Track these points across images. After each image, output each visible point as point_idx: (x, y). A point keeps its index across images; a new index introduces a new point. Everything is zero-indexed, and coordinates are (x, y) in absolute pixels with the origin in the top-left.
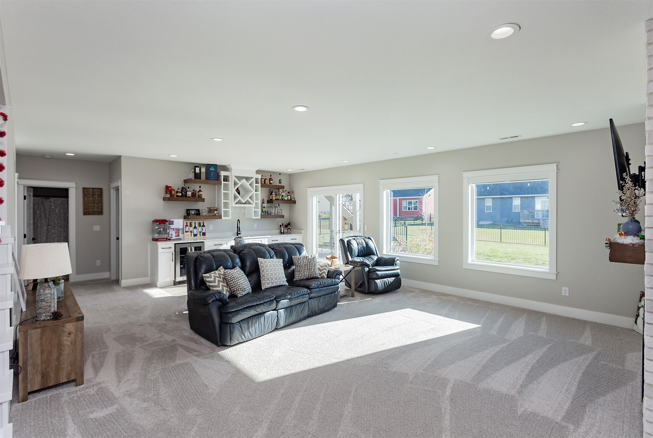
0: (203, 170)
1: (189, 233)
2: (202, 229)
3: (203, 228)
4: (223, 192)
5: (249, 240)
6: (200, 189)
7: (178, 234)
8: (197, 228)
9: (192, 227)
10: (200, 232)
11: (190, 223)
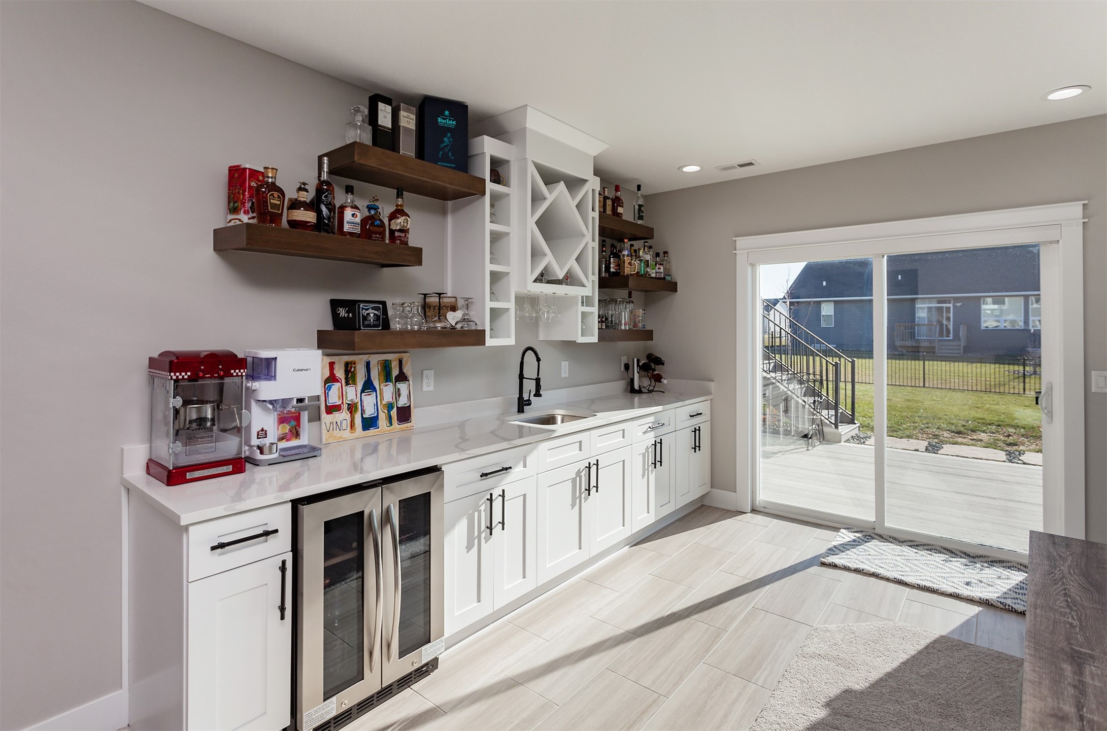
0: (408, 120)
1: (343, 416)
2: (398, 393)
3: (399, 385)
4: (489, 227)
5: (592, 432)
6: (400, 201)
7: (293, 423)
8: (374, 389)
9: (355, 383)
10: (390, 407)
11: (347, 364)
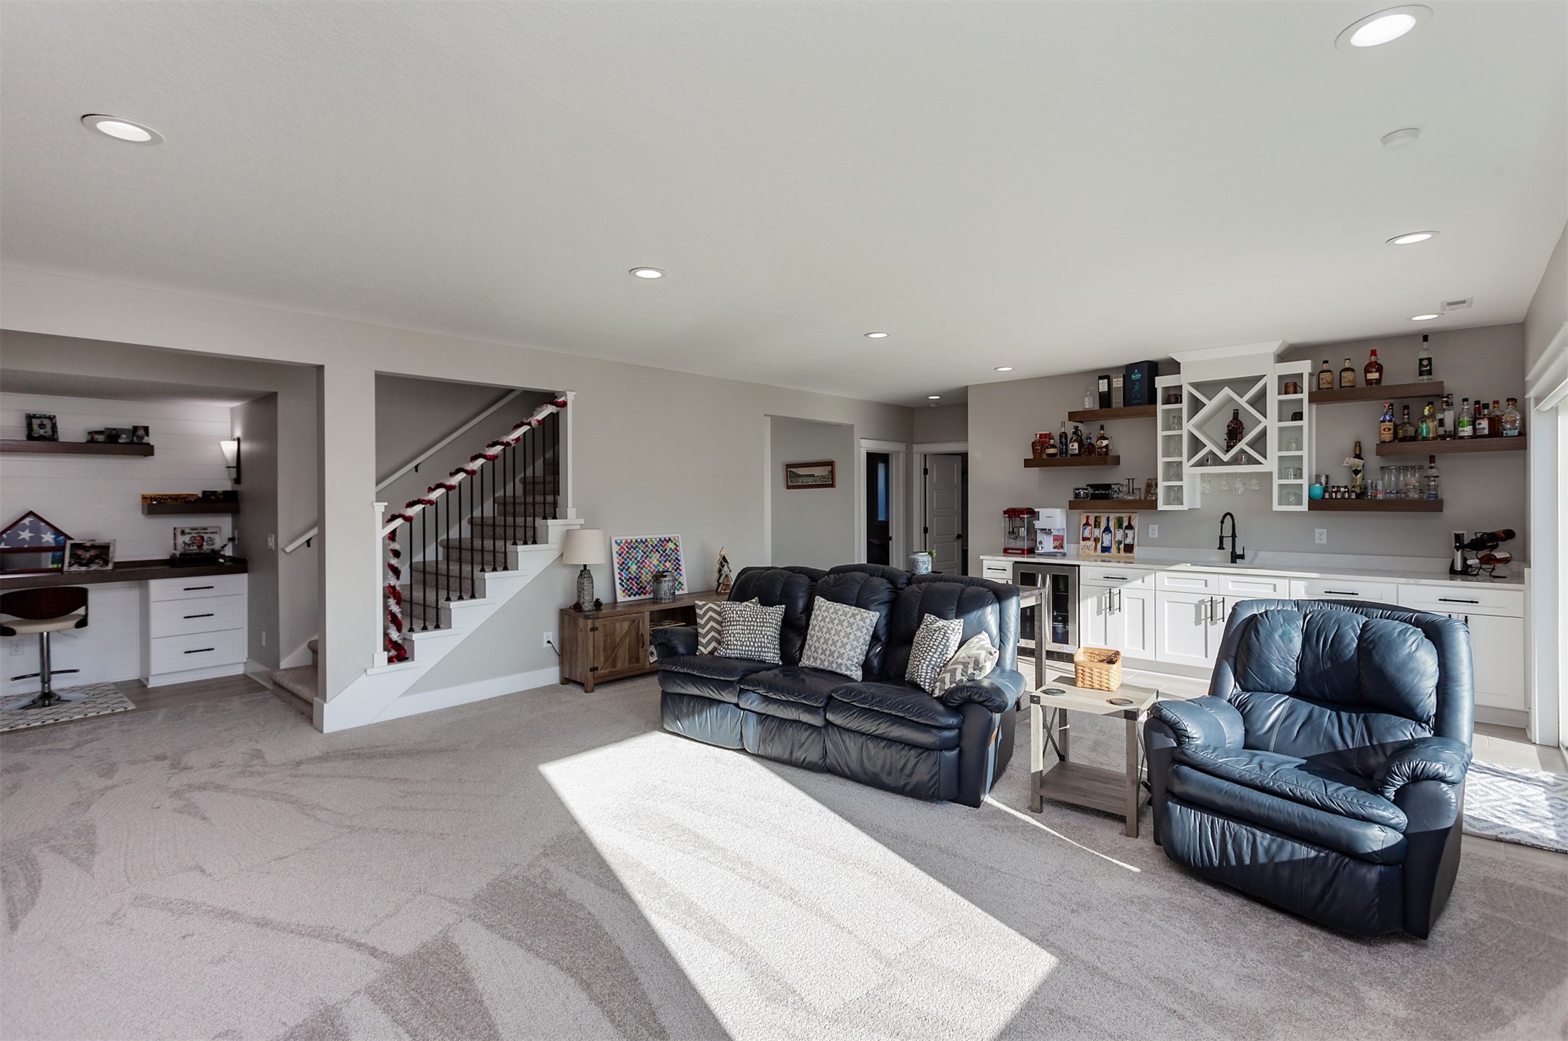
0: (1118, 383)
1: (1091, 543)
2: (1126, 536)
3: (1127, 531)
4: (1161, 433)
5: (1220, 576)
6: (1102, 432)
7: (1060, 542)
8: (1111, 532)
9: (1099, 527)
10: (1120, 542)
11: (1096, 517)
